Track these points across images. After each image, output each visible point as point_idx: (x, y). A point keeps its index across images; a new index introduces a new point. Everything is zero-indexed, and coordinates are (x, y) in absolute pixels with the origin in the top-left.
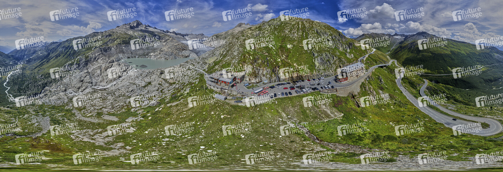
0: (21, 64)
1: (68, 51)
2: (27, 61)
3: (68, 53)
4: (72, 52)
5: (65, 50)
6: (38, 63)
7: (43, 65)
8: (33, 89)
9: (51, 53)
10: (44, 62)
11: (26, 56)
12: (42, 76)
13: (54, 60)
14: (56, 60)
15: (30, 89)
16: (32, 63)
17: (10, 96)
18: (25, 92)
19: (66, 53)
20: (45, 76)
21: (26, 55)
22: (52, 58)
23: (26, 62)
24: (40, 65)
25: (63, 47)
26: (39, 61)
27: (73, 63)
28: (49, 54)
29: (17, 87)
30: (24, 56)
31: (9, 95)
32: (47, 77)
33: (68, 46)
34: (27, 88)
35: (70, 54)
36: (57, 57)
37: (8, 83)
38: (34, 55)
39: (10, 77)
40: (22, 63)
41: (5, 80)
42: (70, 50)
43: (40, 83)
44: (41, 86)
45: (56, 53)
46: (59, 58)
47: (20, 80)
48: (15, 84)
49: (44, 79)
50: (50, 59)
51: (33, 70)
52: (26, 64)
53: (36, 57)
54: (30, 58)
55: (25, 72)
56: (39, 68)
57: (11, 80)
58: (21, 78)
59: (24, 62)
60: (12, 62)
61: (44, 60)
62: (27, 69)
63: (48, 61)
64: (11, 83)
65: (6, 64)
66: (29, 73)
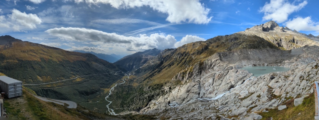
0: (128, 75)
1: (184, 58)
3: (183, 61)
4: (188, 59)
5: (180, 57)
7: (153, 76)
9: (164, 62)
12: (149, 88)
13: (167, 69)
14: (169, 69)
19: (181, 61)
20: (153, 88)
22: (164, 68)
25: (178, 54)
27: (186, 71)
28: (161, 63)
33: (184, 53)
35: (185, 62)
36: (170, 65)
37: (110, 96)
38: (144, 65)
40: (130, 74)
42: (186, 58)
44: (147, 99)
45: (169, 61)
46: (172, 67)
48: (119, 98)
51: (142, 82)
52: (134, 75)
53: (147, 67)
54: (140, 68)
55: (132, 84)
56: (149, 79)
57: (114, 94)
58: (126, 91)
59: (132, 73)
60: (117, 73)
61: (155, 71)
62: (135, 81)
63: (159, 71)
64: (114, 96)
65: (110, 74)
66: (136, 86)
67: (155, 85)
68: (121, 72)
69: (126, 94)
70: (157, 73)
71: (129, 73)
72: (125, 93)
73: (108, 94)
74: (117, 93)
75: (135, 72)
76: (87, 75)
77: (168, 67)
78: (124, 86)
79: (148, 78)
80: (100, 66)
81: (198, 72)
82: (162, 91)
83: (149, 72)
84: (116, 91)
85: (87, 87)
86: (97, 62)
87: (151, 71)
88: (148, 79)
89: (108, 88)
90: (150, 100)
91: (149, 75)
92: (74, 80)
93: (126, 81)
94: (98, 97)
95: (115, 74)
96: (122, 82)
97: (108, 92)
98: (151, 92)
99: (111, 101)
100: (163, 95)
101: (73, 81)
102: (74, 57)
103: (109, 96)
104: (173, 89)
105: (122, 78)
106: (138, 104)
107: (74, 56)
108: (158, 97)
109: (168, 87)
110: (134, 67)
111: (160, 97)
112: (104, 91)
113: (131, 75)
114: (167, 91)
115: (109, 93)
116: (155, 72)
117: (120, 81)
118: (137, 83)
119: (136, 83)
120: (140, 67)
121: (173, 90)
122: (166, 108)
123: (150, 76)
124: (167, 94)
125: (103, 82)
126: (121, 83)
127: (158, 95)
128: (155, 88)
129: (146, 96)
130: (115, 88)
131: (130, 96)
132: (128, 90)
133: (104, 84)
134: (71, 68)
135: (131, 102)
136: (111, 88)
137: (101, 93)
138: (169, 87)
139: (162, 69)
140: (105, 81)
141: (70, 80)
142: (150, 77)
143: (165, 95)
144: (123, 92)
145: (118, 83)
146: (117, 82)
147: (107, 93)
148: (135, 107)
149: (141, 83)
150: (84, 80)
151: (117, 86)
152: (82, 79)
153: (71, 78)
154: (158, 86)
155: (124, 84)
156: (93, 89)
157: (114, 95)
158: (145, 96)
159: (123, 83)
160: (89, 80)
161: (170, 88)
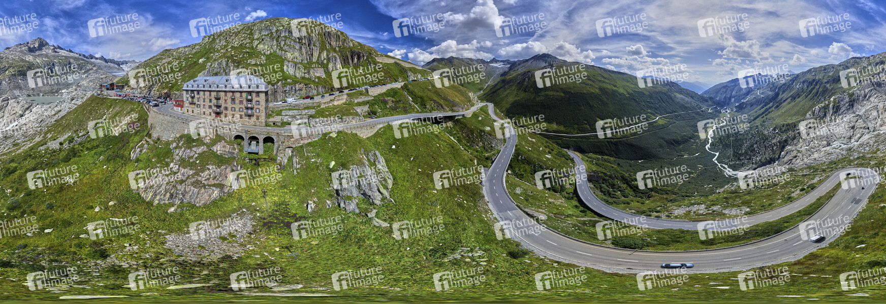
0: (726, 112)
1: (814, 88)
2: (736, 107)
3: (814, 91)
4: (821, 90)
5: (808, 87)
6: (758, 110)
7: (769, 113)
8: (763, 151)
9: (781, 93)
10: (770, 108)
11: (733, 99)
12: (774, 130)
13: (789, 103)
14: (793, 103)
15: (759, 153)
16: (746, 110)
18: (750, 159)
19: (811, 92)
20: (780, 129)
21: (733, 97)
22: (784, 101)
23: (735, 110)
24: (763, 113)
25: (804, 82)
26: (759, 107)
27: (828, 105)
28: (777, 95)
29: (730, 152)
30: (730, 99)
32: (785, 130)
33: (814, 80)
34: (751, 152)
35: (817, 93)
36: (793, 98)
37: (712, 144)
38: (749, 98)
40: (728, 111)
41: (706, 140)
42: (817, 87)
43: (774, 141)
44: (777, 145)
45: (790, 92)
46: (798, 100)
47: (732, 139)
48: (726, 146)
49: (779, 135)
50: (781, 103)
52: (735, 112)
53: (754, 100)
54: (743, 102)
56: (763, 117)
57: (717, 140)
59: (731, 109)
60: (711, 109)
63: (777, 107)
64: (718, 144)
67: (783, 126)
68: (716, 108)
70: (773, 108)
74: (720, 139)
76: (670, 113)
80: (687, 99)
81: (849, 105)
84: (717, 136)
85: (675, 132)
90: (783, 147)
91: (760, 112)
92: (654, 122)
94: (694, 147)
95: (709, 111)
101: (654, 125)
134: (647, 104)
137: (696, 141)
142: (763, 115)
144: (728, 137)
150: (668, 121)
156: (683, 135)
157: (717, 142)
160: (675, 121)
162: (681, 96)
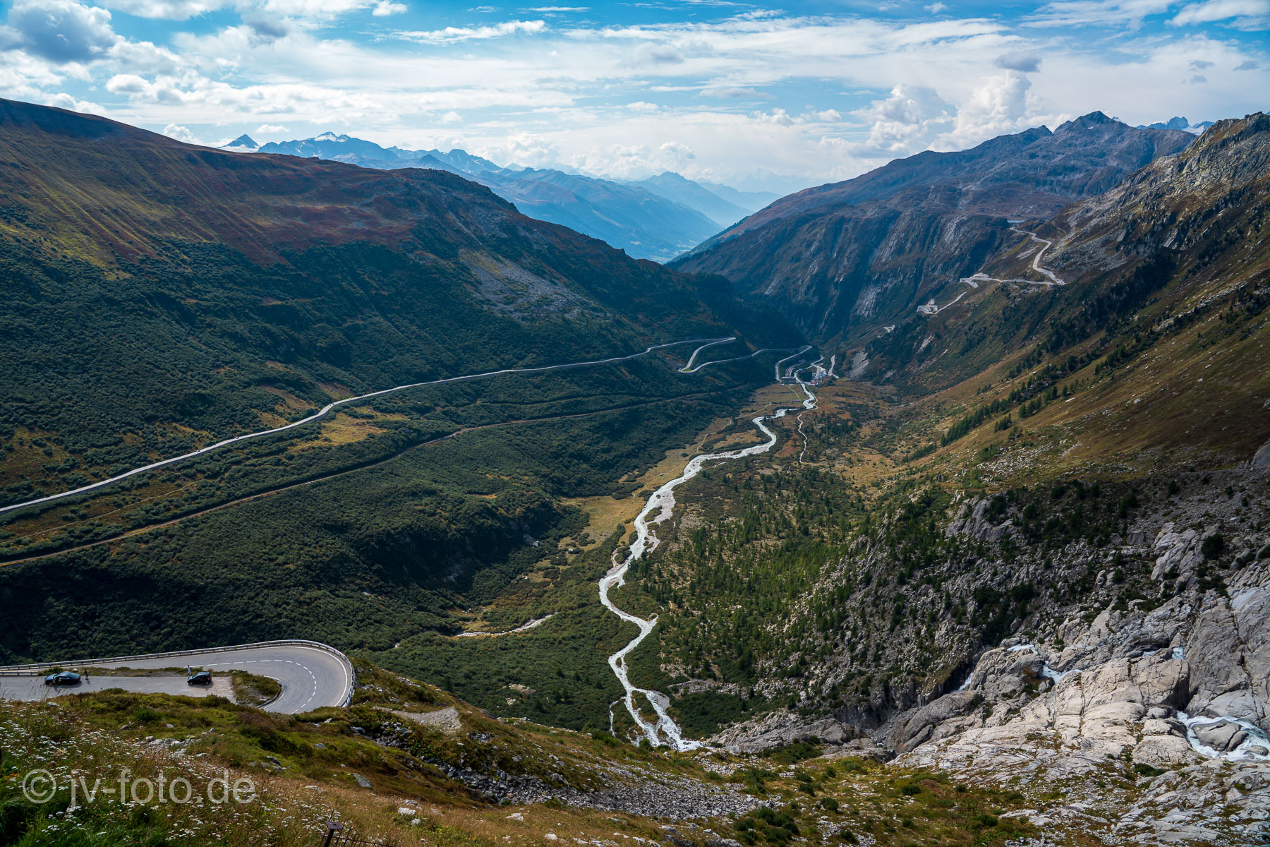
0: (805, 376)
17: (649, 713)
23: (861, 366)
31: (640, 701)
37: (642, 568)
39: (667, 514)
40: (819, 371)
50: (1146, 343)
51: (929, 450)
52: (864, 377)
53: (997, 308)
54: (921, 318)
55: (839, 466)
56: (1004, 425)
57: (675, 547)
58: (787, 524)
59: (842, 358)
60: (701, 358)
61: (1078, 350)
62: (866, 431)
64: (675, 569)
65: (634, 366)
66: (877, 485)
67: (1059, 494)
68: (739, 348)
69: (779, 554)
71: (813, 356)
72: (771, 542)
73: (625, 554)
74: (700, 536)
75: (875, 348)
76: (421, 377)
77: (1230, 318)
78: (766, 480)
79: (1000, 418)
80: (541, 288)
82: (1120, 560)
83: (1016, 356)
84: (692, 521)
85: (432, 493)
86: (515, 258)
87: (1031, 347)
88: (989, 426)
89: (623, 494)
90: (993, 635)
91: (1004, 391)
92: (300, 435)
93: (784, 435)
94: (538, 578)
95: (687, 369)
96: (749, 436)
97: (621, 530)
98: (1010, 551)
99: (645, 617)
100: (1121, 605)
101: (293, 451)
102: (284, 212)
103: (634, 566)
104: (1242, 564)
105: (745, 398)
106: (877, 658)
107: (284, 202)
108: (1076, 613)
109: (1189, 534)
110: (869, 298)
111: (1089, 619)
112: (586, 520)
113: (831, 382)
114: (1173, 574)
115: (634, 538)
116: (1073, 365)
117: (730, 430)
118: (885, 452)
119: (877, 458)
120: (923, 301)
121: (1246, 575)
122: (1132, 741)
123: (1016, 397)
124: (1167, 597)
125: (574, 439)
126: (737, 447)
127: (1080, 589)
128: (1054, 524)
129: (958, 584)
130: (684, 495)
131: (815, 576)
132: (801, 515)
133: (581, 457)
134: (262, 324)
135: (824, 629)
136: (646, 496)
137: (561, 545)
138: (1211, 531)
139: (1155, 338)
140: (596, 430)
141: (261, 442)
142: (1015, 413)
143: (1148, 606)
144: (750, 533)
145: (707, 449)
146: (703, 439)
147: (612, 543)
148: (850, 676)
149: (922, 462)
150: (397, 426)
151: (703, 475)
152: (381, 417)
153: (267, 417)
154: (1087, 505)
155: (769, 457)
156: (489, 512)
157: (679, 556)
158: (948, 586)
159: (757, 450)
160: (444, 425)
161: (1215, 548)
162: (512, 271)
